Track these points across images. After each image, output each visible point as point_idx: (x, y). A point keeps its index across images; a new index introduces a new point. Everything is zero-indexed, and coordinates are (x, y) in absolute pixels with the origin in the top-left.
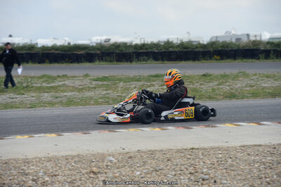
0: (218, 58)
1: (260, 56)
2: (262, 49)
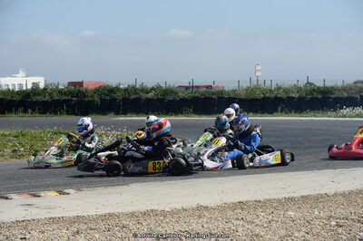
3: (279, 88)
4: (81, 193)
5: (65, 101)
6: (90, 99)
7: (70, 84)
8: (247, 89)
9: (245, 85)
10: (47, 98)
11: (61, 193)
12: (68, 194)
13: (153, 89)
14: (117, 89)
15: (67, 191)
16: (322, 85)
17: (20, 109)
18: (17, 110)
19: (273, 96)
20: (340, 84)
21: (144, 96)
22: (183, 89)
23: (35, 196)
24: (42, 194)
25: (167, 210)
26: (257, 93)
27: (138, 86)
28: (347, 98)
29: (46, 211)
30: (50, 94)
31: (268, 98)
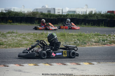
0: (11, 21)
1: (36, 21)
2: (37, 17)
5: (103, 20)
10: (95, 18)
11: (90, 64)
12: (93, 64)
15: (93, 63)
17: (83, 23)
18: (81, 24)
23: (78, 64)
24: (81, 63)
29: (81, 71)
30: (97, 17)
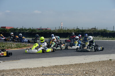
3: (68, 30)
4: (4, 62)
6: (8, 32)
7: (1, 27)
8: (58, 30)
9: (57, 29)
13: (28, 29)
14: (17, 29)
16: (82, 29)
19: (66, 32)
20: (87, 29)
21: (25, 32)
22: (38, 30)
25: (32, 68)
26: (61, 31)
27: (23, 28)
28: (89, 33)
31: (65, 33)
